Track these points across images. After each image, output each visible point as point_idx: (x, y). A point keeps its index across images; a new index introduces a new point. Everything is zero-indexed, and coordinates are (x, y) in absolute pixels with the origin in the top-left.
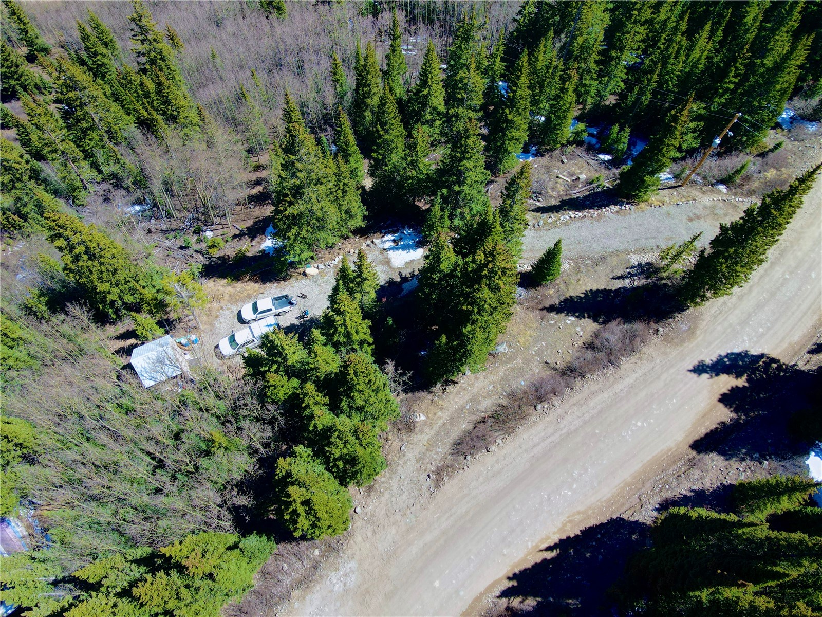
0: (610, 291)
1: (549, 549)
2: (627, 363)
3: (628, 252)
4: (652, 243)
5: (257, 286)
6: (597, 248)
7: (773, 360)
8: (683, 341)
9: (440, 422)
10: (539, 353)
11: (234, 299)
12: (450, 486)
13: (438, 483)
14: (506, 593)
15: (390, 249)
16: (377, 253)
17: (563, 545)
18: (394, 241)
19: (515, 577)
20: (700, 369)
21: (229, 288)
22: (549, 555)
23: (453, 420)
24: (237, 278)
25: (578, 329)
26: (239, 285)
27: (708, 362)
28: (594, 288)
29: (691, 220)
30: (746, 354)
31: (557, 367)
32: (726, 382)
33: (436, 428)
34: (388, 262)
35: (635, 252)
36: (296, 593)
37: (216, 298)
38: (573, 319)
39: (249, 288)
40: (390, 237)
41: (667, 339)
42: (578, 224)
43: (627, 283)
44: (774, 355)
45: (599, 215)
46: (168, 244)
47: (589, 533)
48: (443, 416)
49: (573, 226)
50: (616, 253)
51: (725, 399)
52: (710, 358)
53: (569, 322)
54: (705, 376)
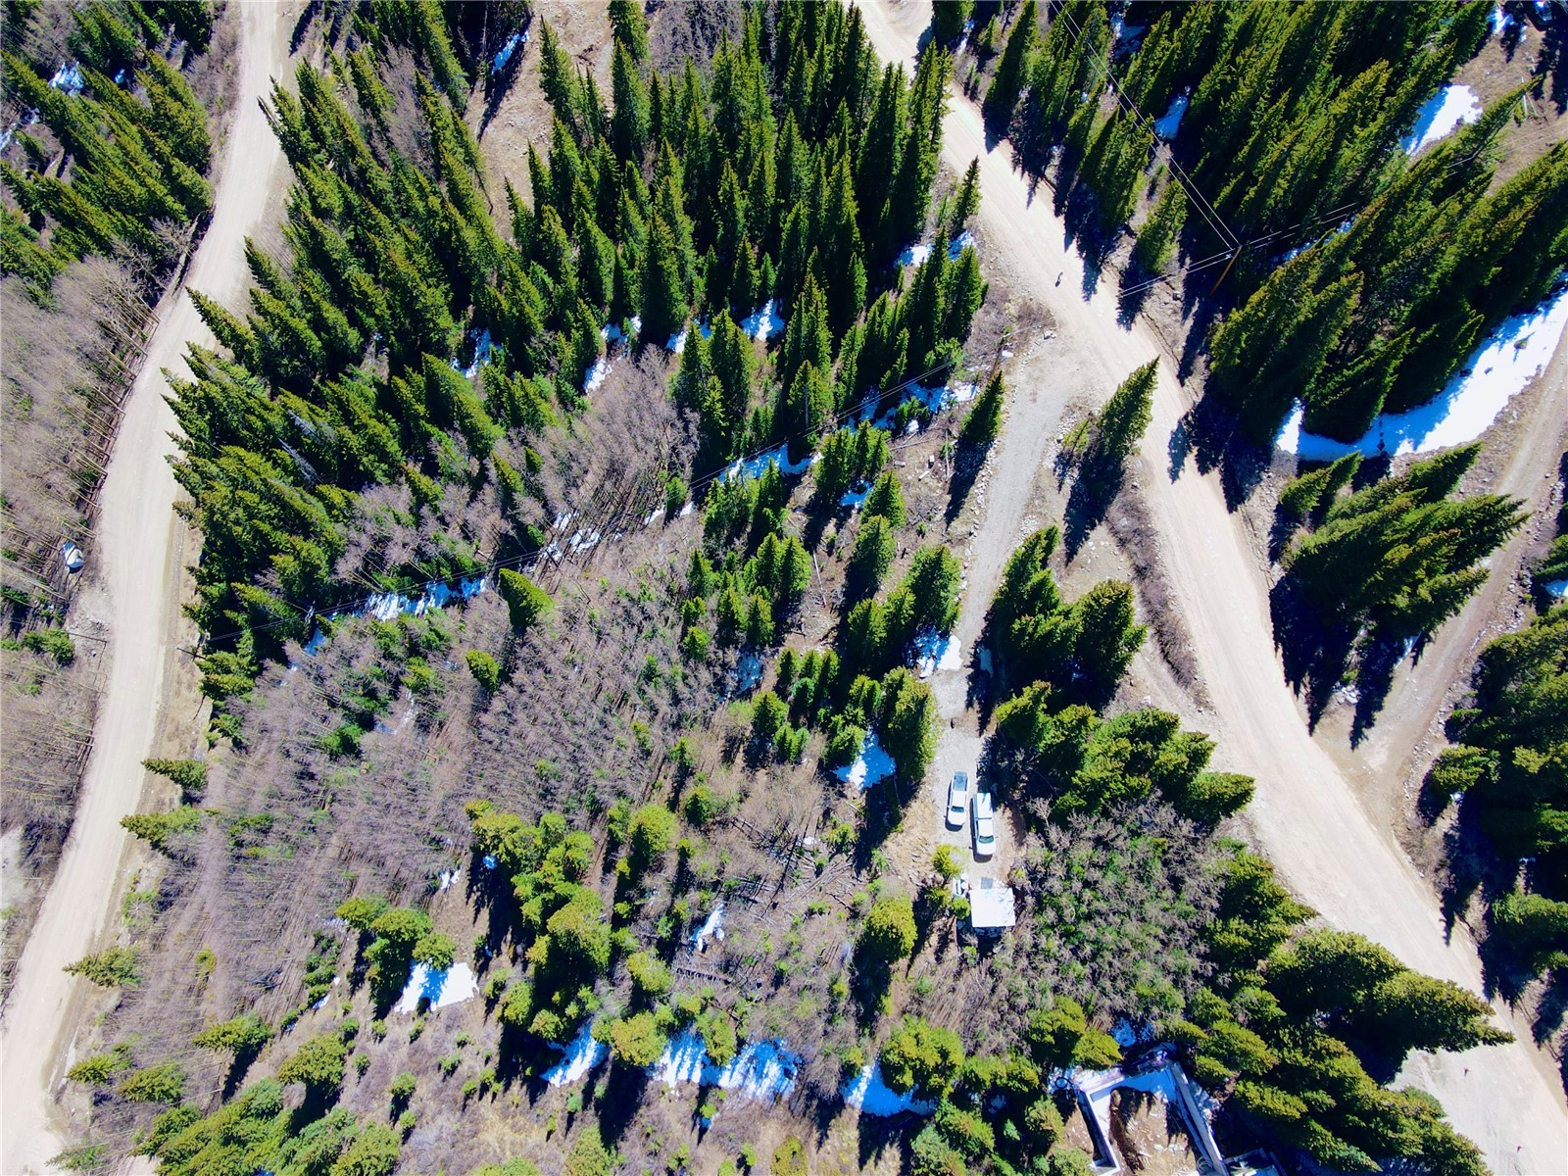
0: (1071, 500)
2: (1156, 524)
3: (1040, 465)
4: (1042, 442)
6: (1025, 489)
7: (1186, 417)
8: (1151, 473)
9: (1156, 687)
12: (1214, 698)
13: (1208, 706)
15: (936, 665)
18: (928, 658)
22: (1280, 651)
23: (1156, 676)
24: (895, 821)
25: (1100, 544)
27: (1170, 465)
28: (1064, 511)
30: (1174, 433)
31: (1132, 576)
32: (1190, 461)
33: (1159, 691)
34: (950, 673)
35: (1043, 460)
38: (1088, 544)
40: (921, 660)
41: (1145, 484)
42: (992, 491)
43: (1069, 483)
44: (1182, 414)
45: (993, 469)
48: (1150, 681)
49: (991, 496)
50: (1038, 476)
51: (1203, 470)
52: (1167, 463)
53: (1090, 549)
54: (1181, 473)
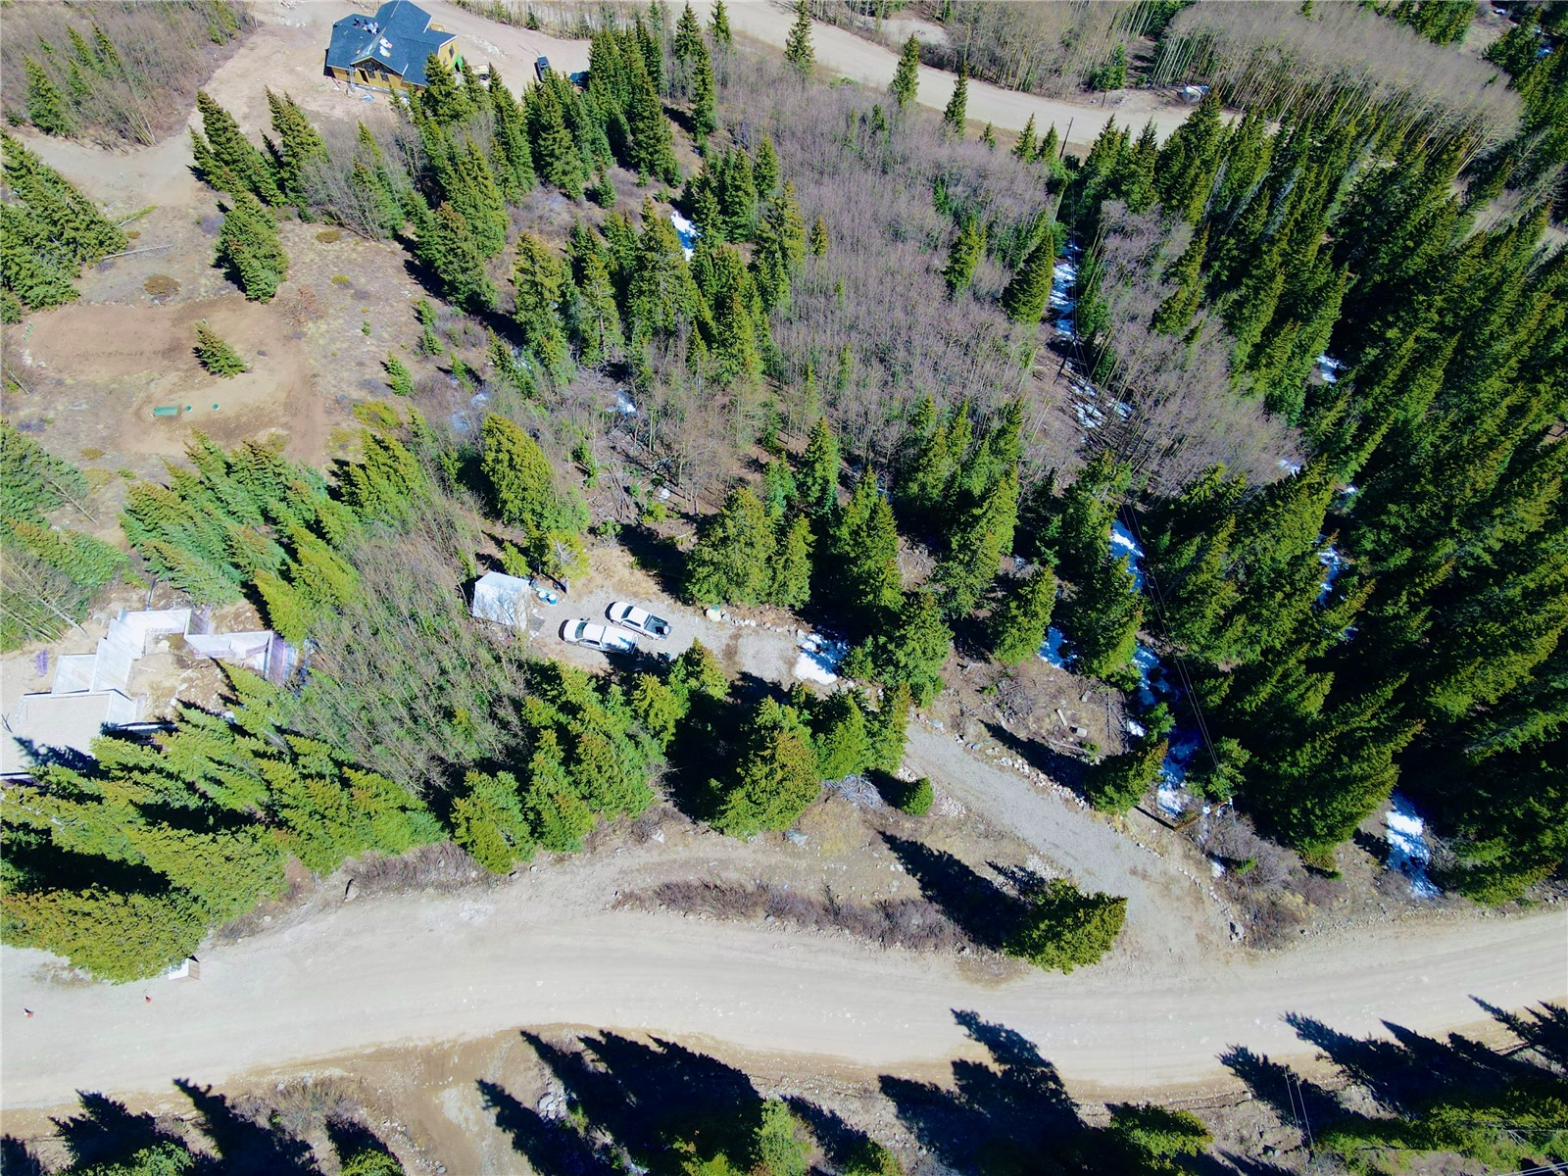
0: (972, 873)
1: (658, 1041)
2: (898, 951)
3: (1034, 851)
4: (1068, 862)
5: (656, 588)
6: (1005, 820)
7: (1055, 1079)
8: (977, 981)
9: (673, 856)
10: (831, 873)
11: (621, 588)
12: (626, 916)
13: (616, 906)
14: (589, 1042)
15: (806, 651)
16: (791, 646)
17: (675, 1051)
18: (818, 646)
19: (607, 1035)
20: (965, 1019)
21: (626, 572)
22: (654, 1047)
23: (685, 865)
24: (644, 565)
25: (896, 883)
26: (639, 575)
27: (982, 1020)
28: (956, 857)
29: (1134, 872)
30: (1032, 1048)
31: (836, 900)
32: (979, 1054)
33: (665, 857)
34: (791, 664)
35: (1042, 857)
36: (430, 890)
37: (607, 573)
38: (901, 868)
39: (644, 585)
40: (817, 638)
41: (963, 965)
42: (1015, 779)
43: (998, 880)
44: (1062, 1075)
45: (1044, 789)
46: (619, 475)
47: (706, 1064)
48: (681, 853)
49: (1007, 776)
50: (1019, 841)
51: (961, 1068)
52: (989, 1017)
53: (892, 868)
54: (964, 1030)
